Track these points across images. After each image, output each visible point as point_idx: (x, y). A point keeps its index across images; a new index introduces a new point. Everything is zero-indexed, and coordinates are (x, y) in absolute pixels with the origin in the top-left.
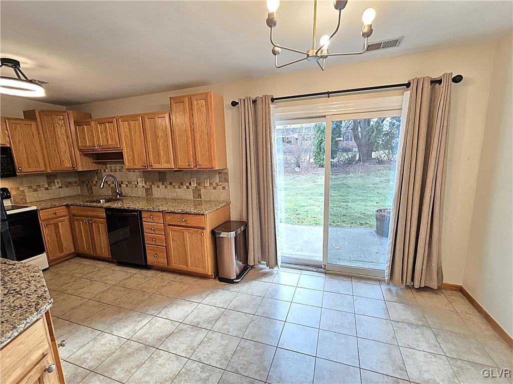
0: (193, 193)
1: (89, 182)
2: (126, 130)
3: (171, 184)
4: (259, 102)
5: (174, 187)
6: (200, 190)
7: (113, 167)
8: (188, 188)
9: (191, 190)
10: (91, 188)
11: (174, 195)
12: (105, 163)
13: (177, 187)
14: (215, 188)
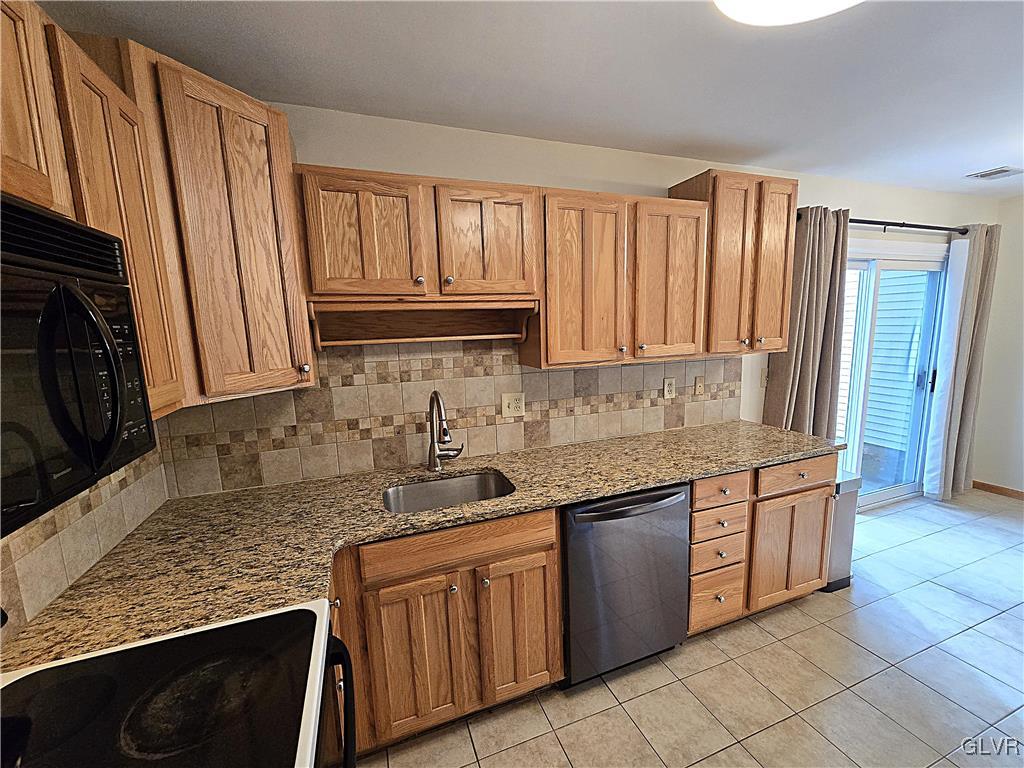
0: (666, 414)
1: (237, 436)
2: (568, 236)
3: (609, 399)
4: (809, 218)
5: (618, 406)
6: (681, 406)
7: (394, 363)
8: (653, 404)
9: (660, 410)
10: (254, 460)
11: (615, 429)
12: (359, 351)
13: (625, 405)
14: (714, 397)
